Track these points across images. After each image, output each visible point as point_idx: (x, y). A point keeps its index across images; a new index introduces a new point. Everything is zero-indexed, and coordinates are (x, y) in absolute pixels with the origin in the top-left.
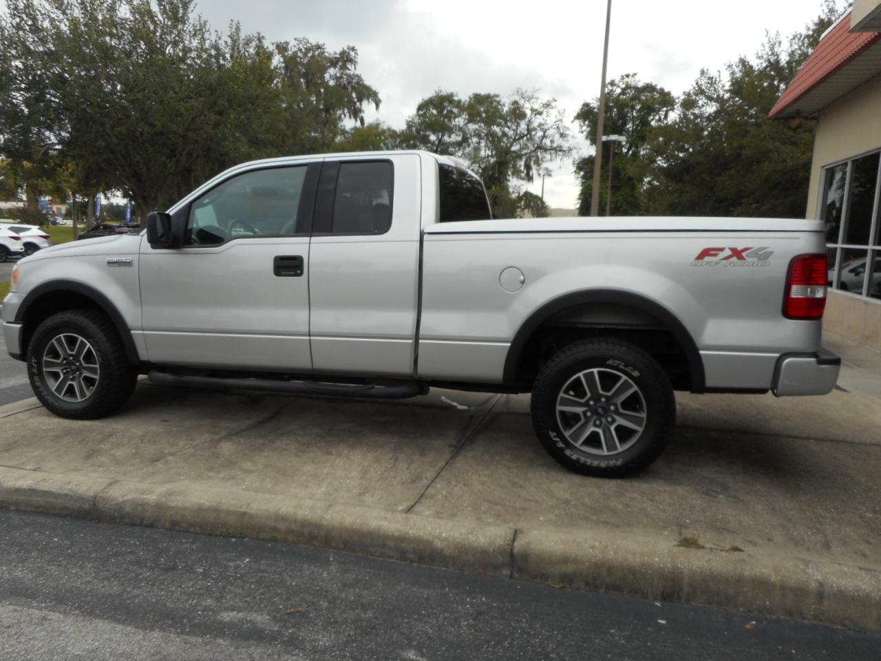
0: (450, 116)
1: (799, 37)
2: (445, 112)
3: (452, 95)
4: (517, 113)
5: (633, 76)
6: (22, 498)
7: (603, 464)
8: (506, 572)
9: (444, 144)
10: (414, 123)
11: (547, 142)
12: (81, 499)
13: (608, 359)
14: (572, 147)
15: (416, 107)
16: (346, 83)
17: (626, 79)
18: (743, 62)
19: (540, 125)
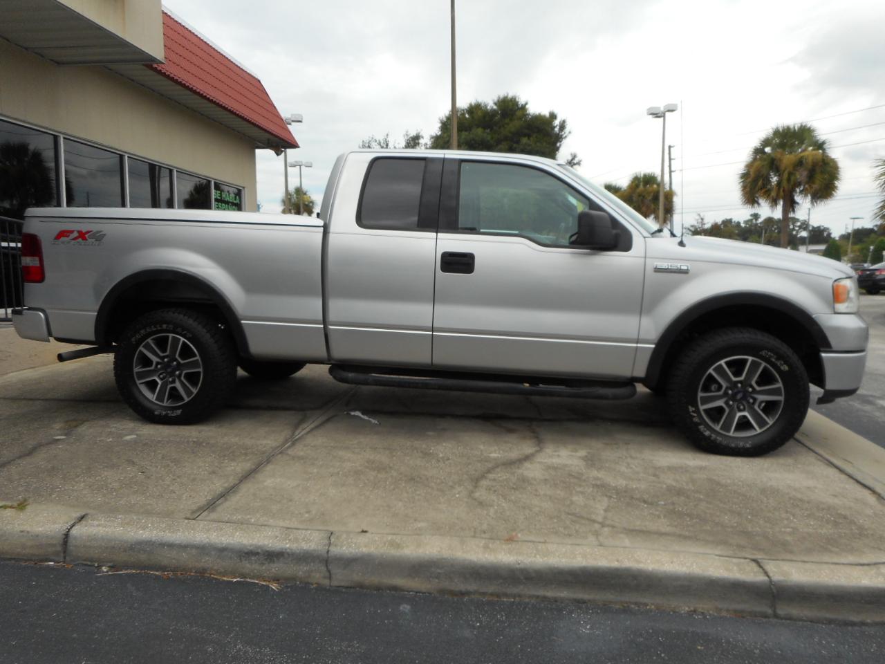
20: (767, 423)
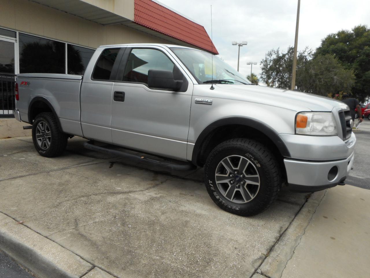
20: (251, 198)
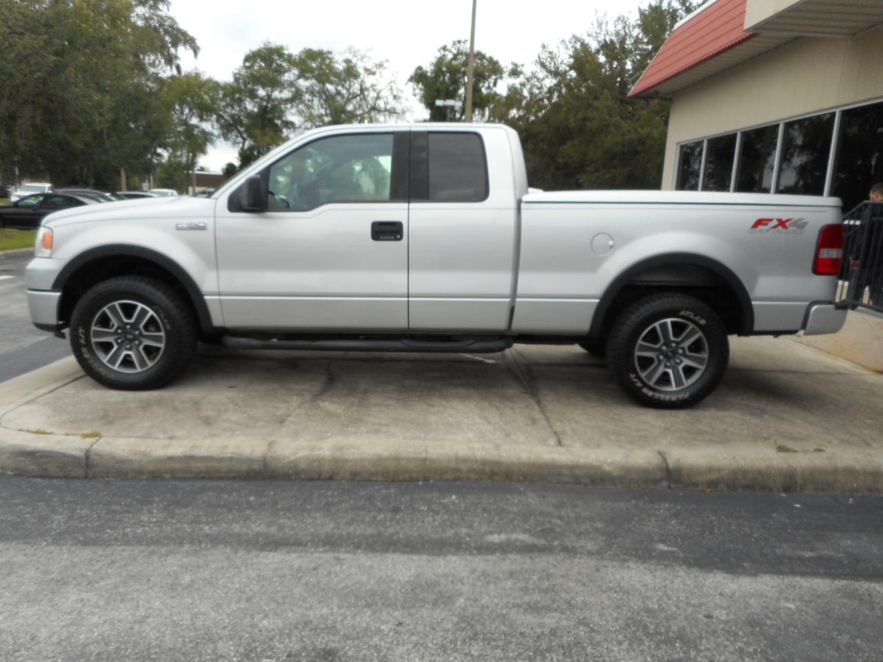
0: (280, 71)
1: (622, 18)
2: (274, 65)
3: (282, 48)
4: (351, 72)
5: (464, 42)
6: (178, 465)
7: (674, 398)
8: (665, 484)
9: (273, 100)
10: (240, 75)
11: (381, 104)
12: (249, 460)
13: (680, 311)
14: (405, 109)
15: (242, 58)
16: (157, 25)
17: (458, 45)
18: (576, 39)
19: (373, 86)
